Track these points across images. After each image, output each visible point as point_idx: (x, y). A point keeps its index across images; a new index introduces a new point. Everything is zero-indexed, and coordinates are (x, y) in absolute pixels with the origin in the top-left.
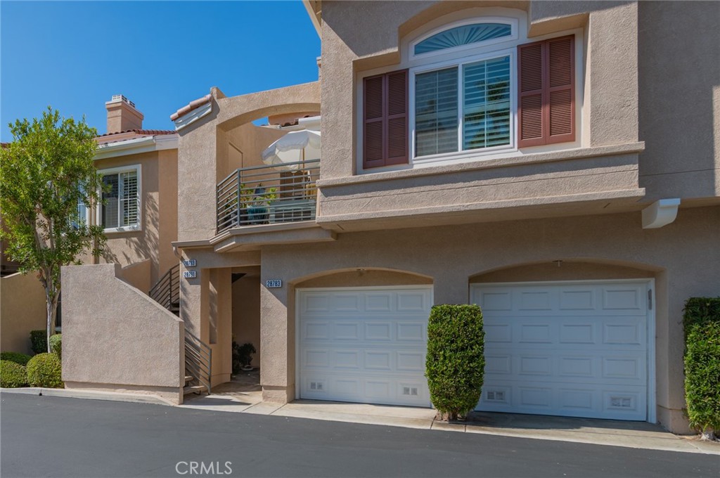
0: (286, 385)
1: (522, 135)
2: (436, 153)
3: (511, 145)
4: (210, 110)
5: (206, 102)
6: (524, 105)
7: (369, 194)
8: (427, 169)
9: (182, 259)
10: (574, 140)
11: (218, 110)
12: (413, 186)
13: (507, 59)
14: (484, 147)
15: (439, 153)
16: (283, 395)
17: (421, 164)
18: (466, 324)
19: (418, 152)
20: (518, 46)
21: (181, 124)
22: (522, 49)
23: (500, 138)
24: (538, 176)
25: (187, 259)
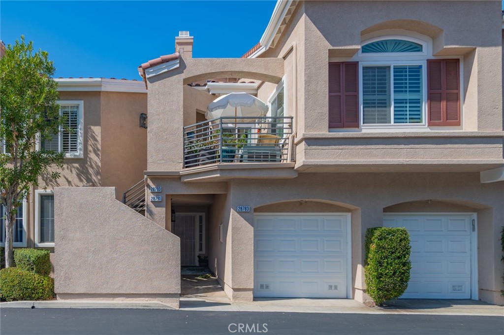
0: (252, 287)
1: (430, 118)
2: (375, 123)
3: (424, 123)
4: (178, 66)
5: (176, 58)
6: (431, 98)
7: (341, 147)
8: (382, 133)
9: (148, 186)
10: (459, 125)
11: (185, 67)
12: (371, 144)
13: (421, 67)
14: (407, 122)
15: (378, 123)
16: (250, 295)
17: (367, 130)
18: (401, 241)
19: (365, 121)
20: (428, 60)
21: (152, 73)
22: (430, 62)
23: (416, 118)
24: (449, 146)
25: (153, 186)
